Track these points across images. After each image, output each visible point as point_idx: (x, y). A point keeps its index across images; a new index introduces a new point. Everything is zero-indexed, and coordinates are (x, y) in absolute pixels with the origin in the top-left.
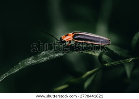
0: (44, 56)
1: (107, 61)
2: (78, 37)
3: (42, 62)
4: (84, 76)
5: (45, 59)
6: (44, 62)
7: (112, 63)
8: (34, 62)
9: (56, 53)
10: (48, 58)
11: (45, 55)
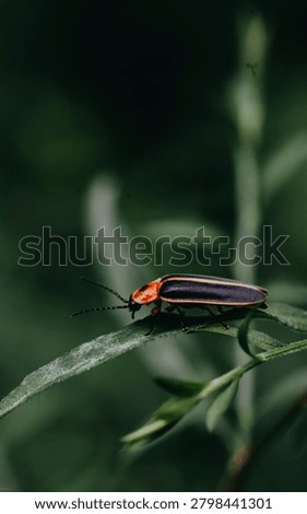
0: (88, 355)
1: (264, 346)
2: (172, 289)
3: (86, 371)
4: (204, 393)
5: (93, 361)
6: (92, 369)
7: (277, 351)
8: (64, 372)
9: (122, 341)
10: (101, 358)
11: (92, 350)
